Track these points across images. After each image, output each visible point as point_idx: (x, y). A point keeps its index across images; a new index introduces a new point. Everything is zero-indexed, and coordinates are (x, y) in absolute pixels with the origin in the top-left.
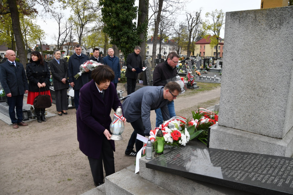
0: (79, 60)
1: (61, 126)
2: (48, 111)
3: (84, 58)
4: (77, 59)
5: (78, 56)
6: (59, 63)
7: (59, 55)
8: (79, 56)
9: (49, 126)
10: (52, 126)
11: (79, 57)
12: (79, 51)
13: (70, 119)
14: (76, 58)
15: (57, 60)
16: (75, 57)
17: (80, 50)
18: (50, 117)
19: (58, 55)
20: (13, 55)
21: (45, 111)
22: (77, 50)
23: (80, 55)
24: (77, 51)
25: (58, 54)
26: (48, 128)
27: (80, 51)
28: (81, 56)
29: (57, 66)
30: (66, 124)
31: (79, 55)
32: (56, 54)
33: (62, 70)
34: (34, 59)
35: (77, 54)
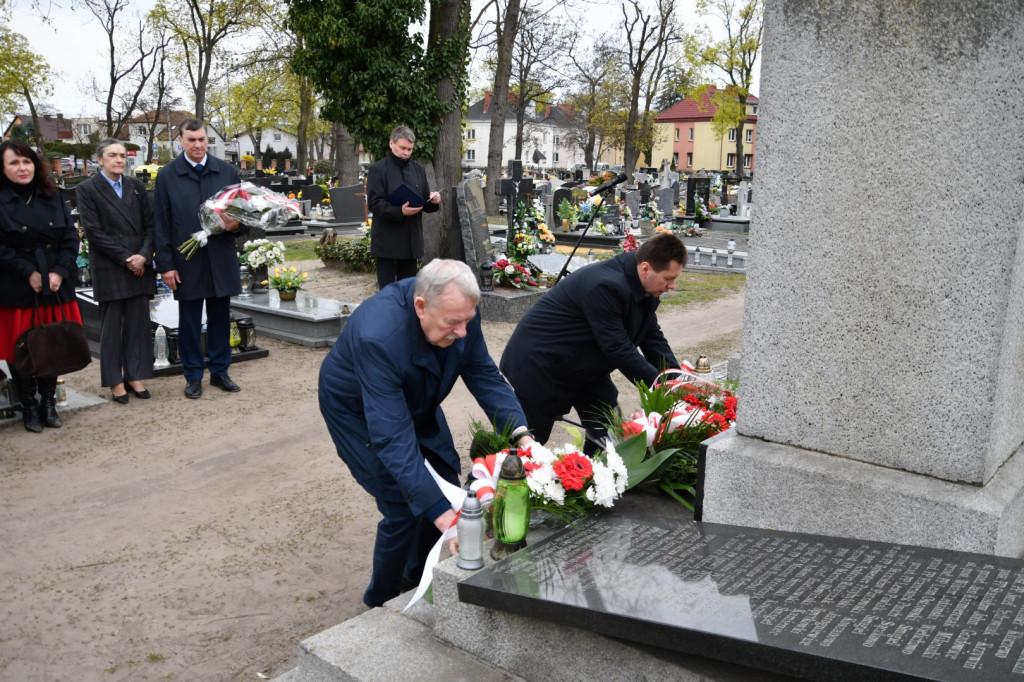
0: (199, 183)
1: (122, 445)
2: (71, 384)
3: (216, 173)
4: (192, 179)
5: (194, 164)
6: (119, 193)
7: (120, 159)
8: (199, 166)
9: (75, 447)
10: (87, 445)
11: (199, 170)
12: (198, 144)
13: (162, 417)
14: (185, 175)
15: (112, 183)
16: (183, 171)
17: (201, 140)
18: (80, 410)
19: (113, 161)
21: (58, 386)
22: (192, 140)
23: (203, 163)
24: (191, 144)
25: (115, 155)
26: (68, 454)
27: (202, 145)
28: (204, 168)
29: (110, 207)
30: (144, 438)
31: (198, 160)
32: (105, 155)
33: (132, 223)
34: (24, 177)
35: (192, 158)
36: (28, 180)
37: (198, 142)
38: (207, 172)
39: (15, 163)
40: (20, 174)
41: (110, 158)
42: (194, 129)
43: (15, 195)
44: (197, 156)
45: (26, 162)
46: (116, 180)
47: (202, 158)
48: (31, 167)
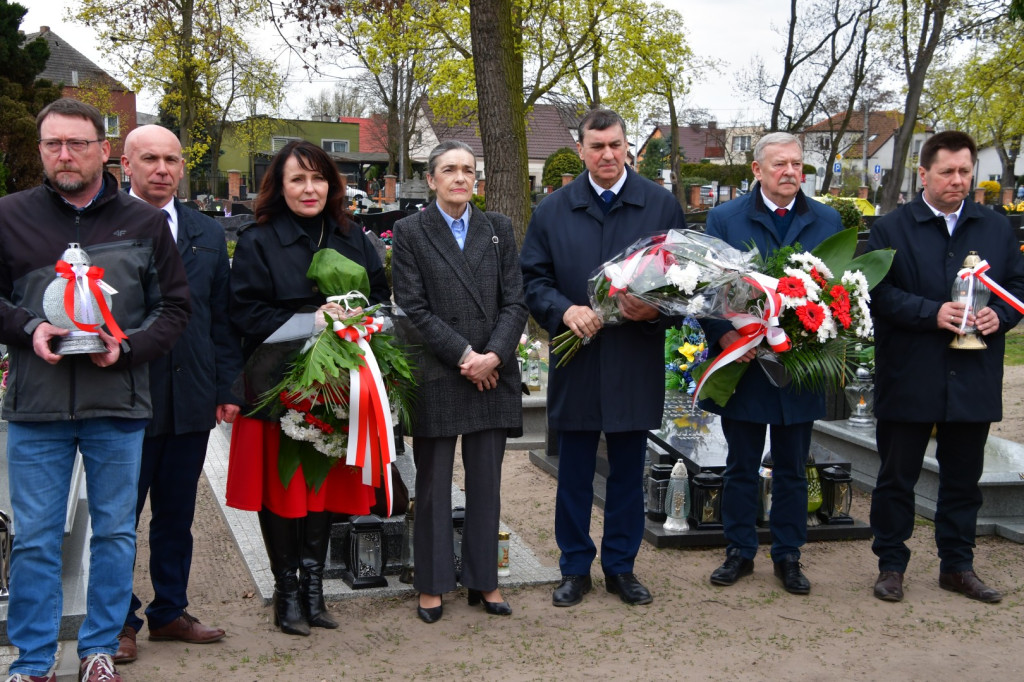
0: (601, 224)
1: (549, 667)
2: (534, 539)
3: (637, 208)
4: (591, 217)
5: (600, 191)
6: (461, 242)
7: (460, 176)
8: (607, 193)
9: (479, 654)
10: (498, 655)
11: (609, 204)
12: (609, 153)
14: (581, 210)
15: (450, 220)
16: (578, 202)
17: (614, 145)
18: (524, 586)
19: (449, 179)
20: (153, 158)
22: (599, 146)
23: (616, 189)
25: (452, 169)
26: (462, 666)
27: (617, 152)
28: (615, 197)
29: (441, 264)
30: (588, 660)
31: (607, 183)
32: (438, 170)
33: (476, 295)
34: (310, 203)
35: (597, 179)
36: (314, 210)
37: (608, 148)
38: (619, 204)
39: (298, 179)
40: (305, 198)
41: (444, 176)
42: (602, 128)
43: (302, 232)
44: (606, 175)
45: (315, 178)
46: (458, 216)
47: (614, 180)
48: (322, 187)
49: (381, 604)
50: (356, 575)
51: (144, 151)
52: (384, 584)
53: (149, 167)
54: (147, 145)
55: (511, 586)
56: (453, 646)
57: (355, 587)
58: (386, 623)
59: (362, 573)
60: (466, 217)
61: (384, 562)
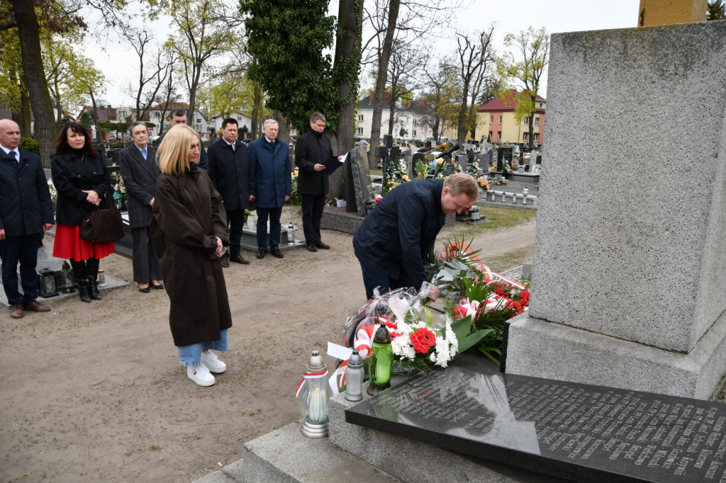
1: (137, 312)
6: (145, 157)
7: (142, 135)
9: (109, 312)
10: (116, 311)
13: (162, 295)
15: (141, 150)
17: (184, 122)
18: (113, 289)
19: (138, 137)
20: (12, 133)
21: (99, 274)
22: (178, 122)
25: (139, 132)
26: (105, 317)
30: (151, 308)
33: (153, 176)
34: (79, 144)
36: (81, 146)
39: (74, 136)
40: (77, 142)
42: (180, 115)
43: (74, 156)
45: (80, 135)
46: (143, 148)
48: (83, 138)
49: (59, 302)
50: (45, 292)
51: (8, 131)
52: (58, 295)
53: (11, 136)
54: (9, 128)
55: (108, 289)
56: (98, 311)
57: (46, 297)
58: (65, 308)
59: (48, 291)
60: (146, 149)
61: (56, 286)
